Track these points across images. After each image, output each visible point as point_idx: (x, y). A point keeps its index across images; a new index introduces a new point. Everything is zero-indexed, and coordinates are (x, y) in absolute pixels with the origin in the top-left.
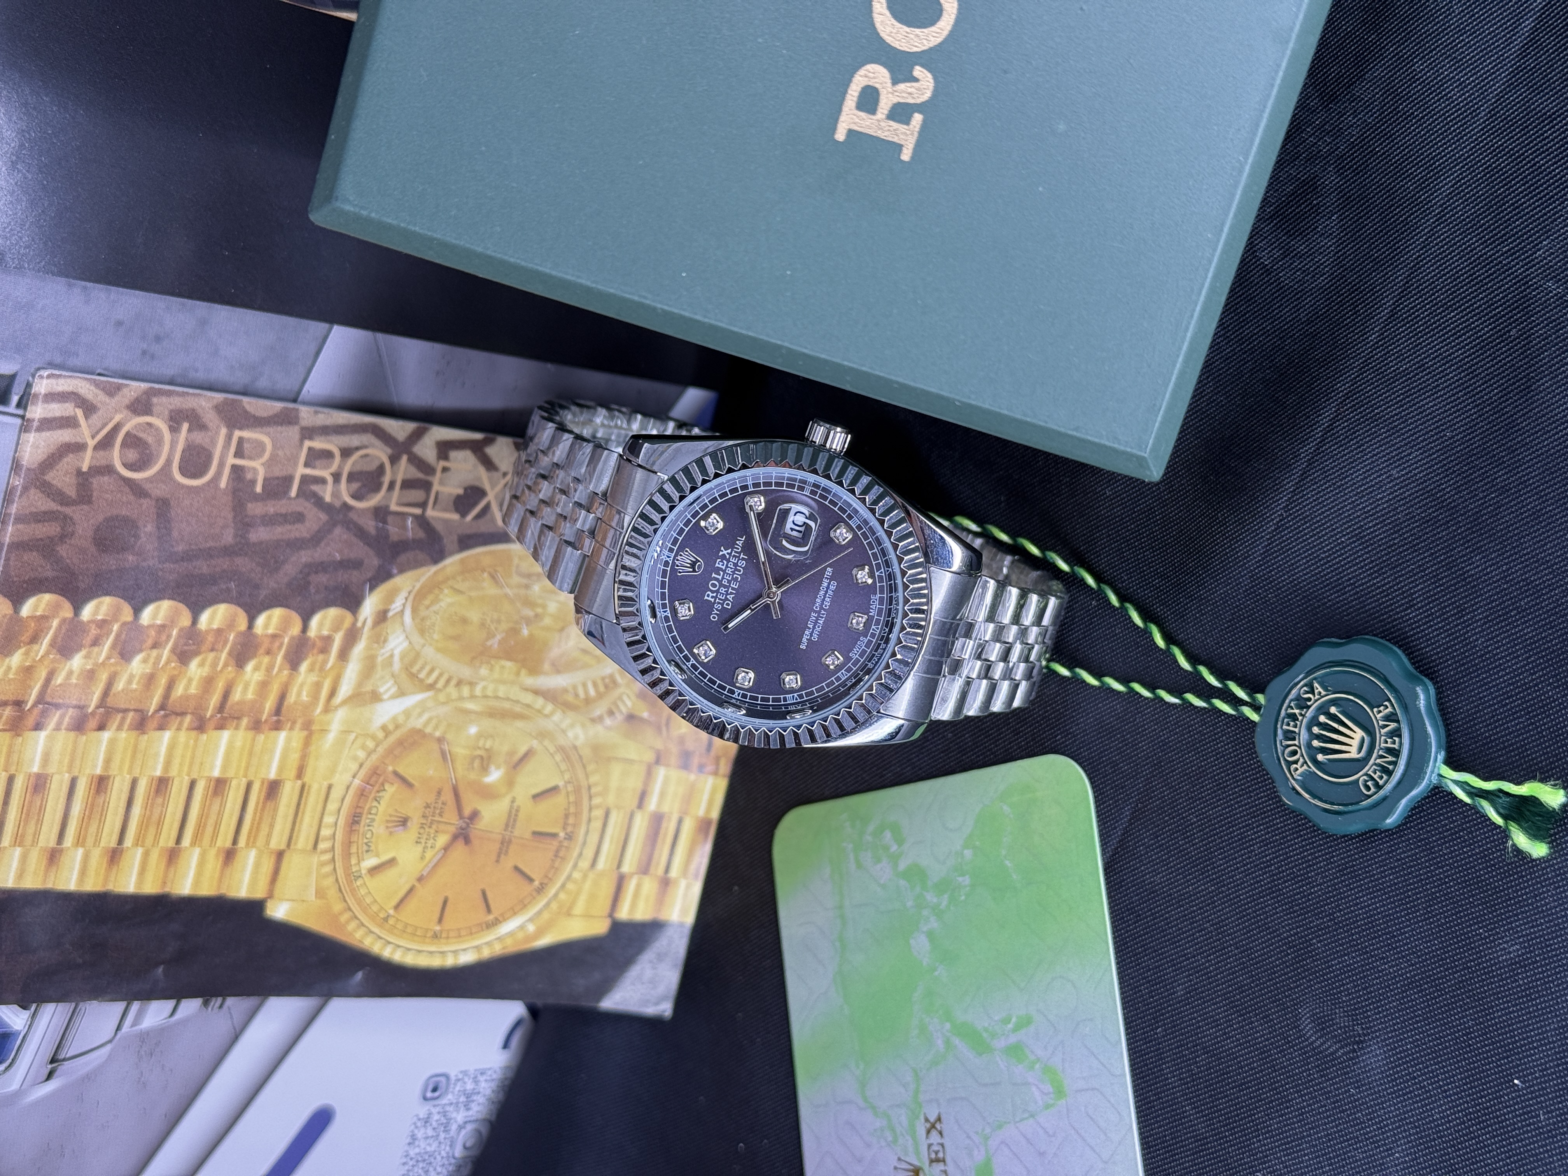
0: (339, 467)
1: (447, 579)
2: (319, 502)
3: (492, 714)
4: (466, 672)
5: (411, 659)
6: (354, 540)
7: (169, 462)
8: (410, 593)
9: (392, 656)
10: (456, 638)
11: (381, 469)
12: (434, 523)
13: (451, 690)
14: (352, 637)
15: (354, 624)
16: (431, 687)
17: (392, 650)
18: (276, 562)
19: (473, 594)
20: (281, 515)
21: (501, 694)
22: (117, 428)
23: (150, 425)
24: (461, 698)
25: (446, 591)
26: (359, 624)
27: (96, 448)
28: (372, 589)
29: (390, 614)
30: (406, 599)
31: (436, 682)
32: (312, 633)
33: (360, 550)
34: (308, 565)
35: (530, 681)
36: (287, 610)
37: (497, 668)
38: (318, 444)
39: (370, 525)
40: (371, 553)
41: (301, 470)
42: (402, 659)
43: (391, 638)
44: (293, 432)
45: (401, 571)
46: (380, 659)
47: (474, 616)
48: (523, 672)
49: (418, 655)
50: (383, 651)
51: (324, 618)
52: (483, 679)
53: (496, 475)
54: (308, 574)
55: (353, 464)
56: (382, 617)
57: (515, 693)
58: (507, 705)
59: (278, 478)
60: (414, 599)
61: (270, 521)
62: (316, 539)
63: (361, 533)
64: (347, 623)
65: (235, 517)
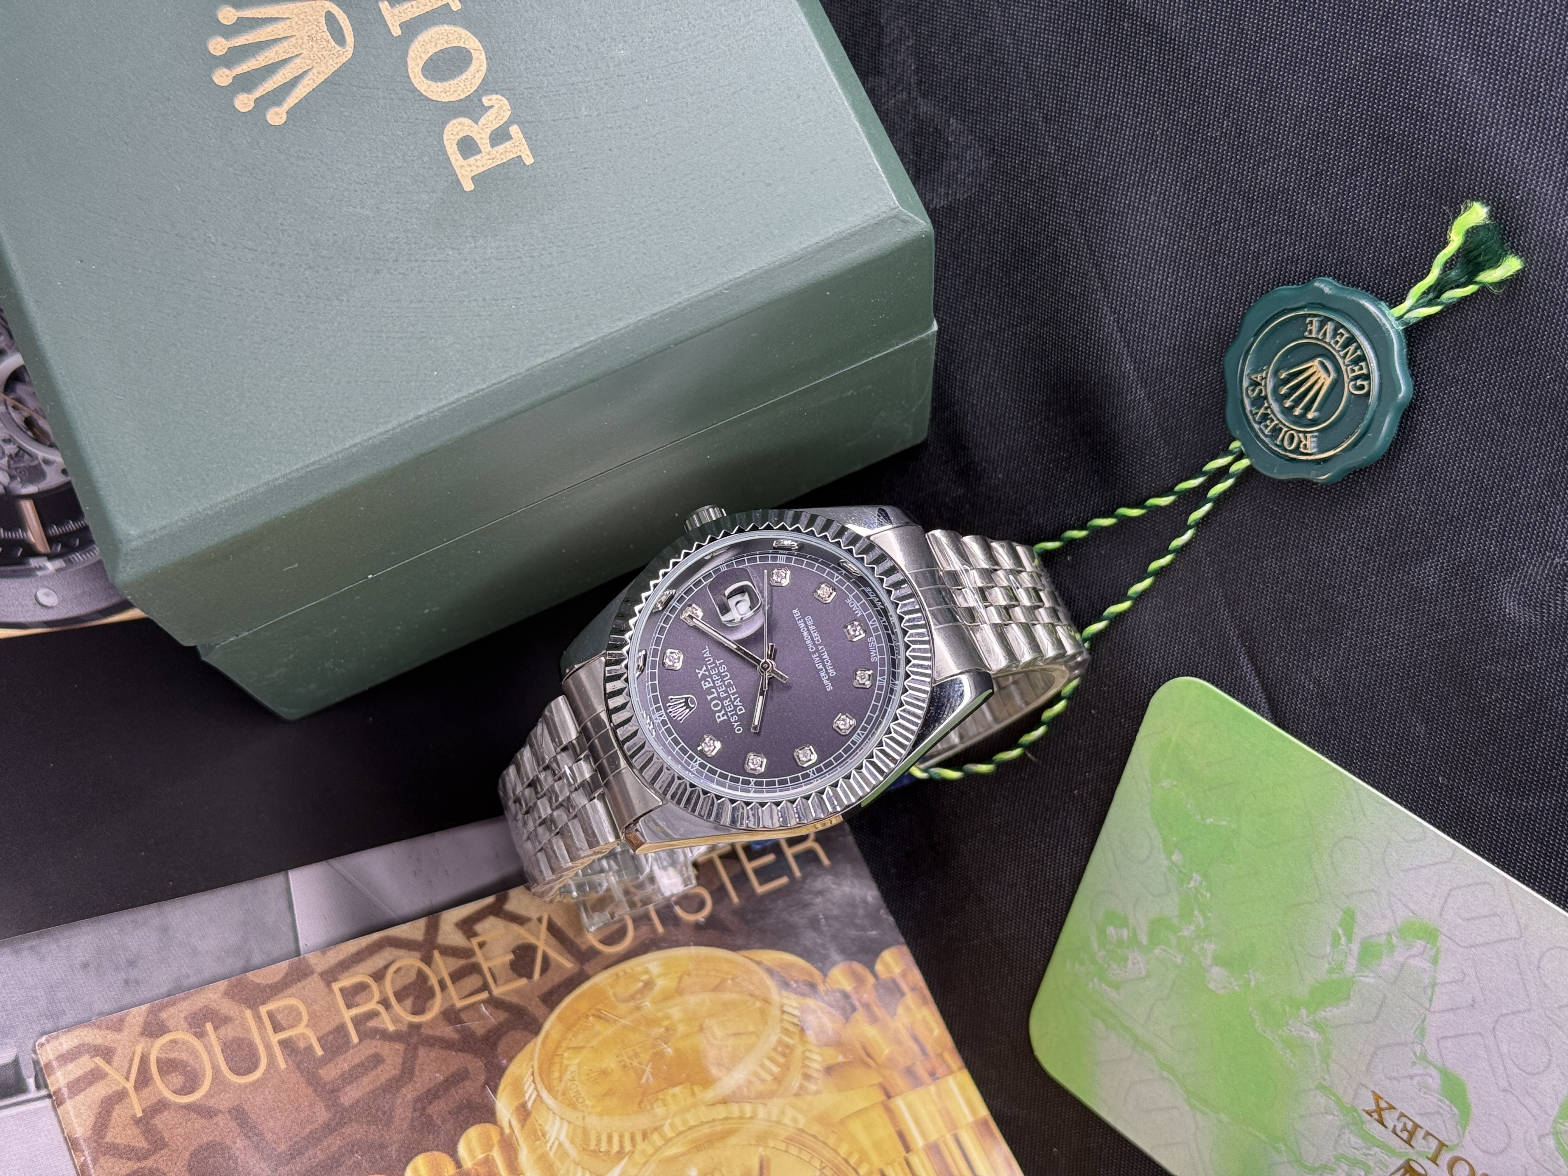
0: (381, 992)
1: (559, 1042)
2: (385, 1035)
3: (699, 1146)
4: (643, 1121)
5: (581, 1138)
6: (444, 1053)
7: (216, 1069)
8: (533, 1074)
9: (560, 1145)
10: (609, 1093)
11: (422, 977)
12: (507, 998)
13: (641, 1145)
14: (509, 1147)
15: (502, 1133)
16: (621, 1154)
17: (557, 1138)
18: (384, 1113)
19: (594, 1043)
20: (358, 1065)
21: (692, 1123)
22: (144, 1060)
23: (174, 1042)
24: (658, 1150)
25: (566, 1055)
26: (507, 1131)
27: (136, 1088)
28: (495, 1091)
29: (530, 1104)
30: (534, 1082)
31: (622, 1147)
32: (468, 1163)
33: (458, 1060)
34: (417, 1100)
35: (710, 1095)
36: (429, 1153)
37: (669, 1099)
38: (347, 981)
39: (448, 1032)
40: (469, 1057)
41: (348, 1015)
42: (572, 1142)
43: (547, 1128)
44: (314, 982)
45: (511, 1059)
46: (552, 1154)
47: (610, 1063)
48: (696, 1089)
49: (584, 1129)
50: (549, 1145)
51: (469, 1143)
52: (665, 1118)
53: (533, 924)
54: (424, 1108)
55: (392, 983)
56: (523, 1112)
57: (705, 1114)
58: (706, 1130)
59: (331, 1032)
60: (542, 1080)
61: (351, 1077)
62: (407, 1072)
63: (446, 1044)
64: (495, 1138)
65: (315, 1091)
